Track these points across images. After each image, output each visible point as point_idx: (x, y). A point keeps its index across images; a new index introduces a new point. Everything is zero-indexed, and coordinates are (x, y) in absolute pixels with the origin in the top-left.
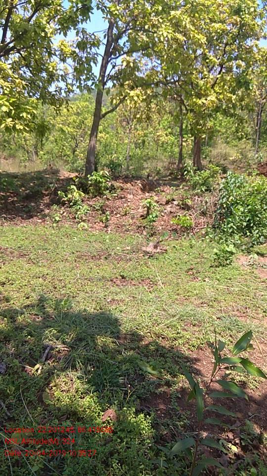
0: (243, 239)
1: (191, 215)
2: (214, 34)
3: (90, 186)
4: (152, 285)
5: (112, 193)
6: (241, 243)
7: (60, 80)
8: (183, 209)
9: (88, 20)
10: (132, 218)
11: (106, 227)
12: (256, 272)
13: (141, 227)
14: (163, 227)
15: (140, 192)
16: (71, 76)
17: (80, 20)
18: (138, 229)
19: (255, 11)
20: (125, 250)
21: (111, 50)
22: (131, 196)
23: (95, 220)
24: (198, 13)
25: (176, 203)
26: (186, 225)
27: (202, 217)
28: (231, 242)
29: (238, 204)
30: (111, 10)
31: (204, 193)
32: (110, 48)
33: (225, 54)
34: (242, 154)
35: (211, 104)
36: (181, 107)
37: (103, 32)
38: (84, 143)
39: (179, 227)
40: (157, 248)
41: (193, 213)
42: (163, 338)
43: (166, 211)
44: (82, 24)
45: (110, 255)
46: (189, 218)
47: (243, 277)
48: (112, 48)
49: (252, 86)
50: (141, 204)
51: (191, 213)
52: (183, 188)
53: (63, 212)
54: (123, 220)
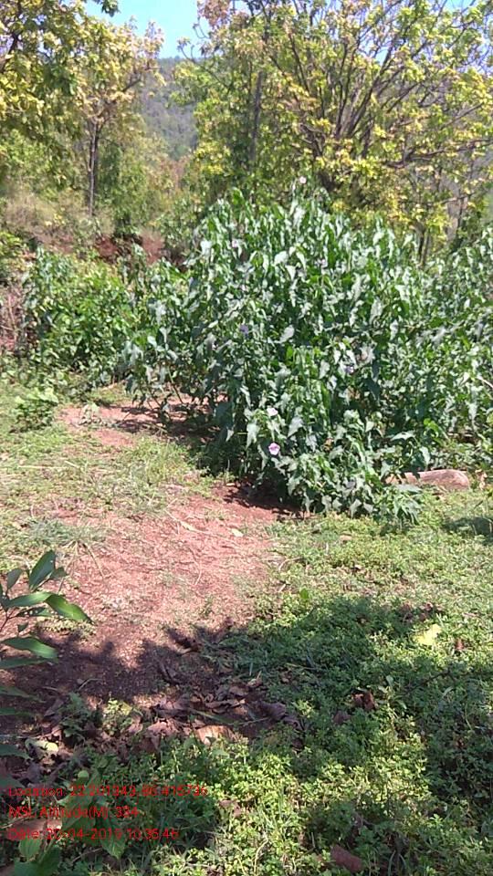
0: (73, 376)
6: (69, 385)
12: (95, 435)
28: (51, 383)
29: (60, 311)
33: (20, 12)
34: (66, 216)
47: (72, 446)
49: (76, 90)
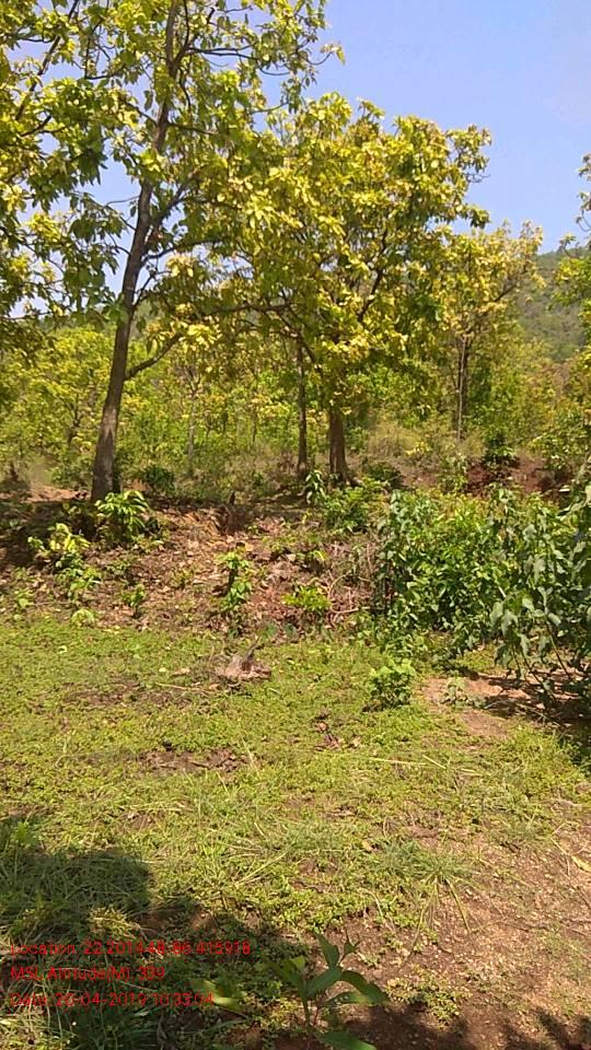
0: (435, 638)
1: (326, 585)
2: (360, 211)
3: (100, 526)
4: (234, 764)
5: (153, 540)
6: (430, 650)
7: (35, 295)
8: (309, 570)
9: (96, 179)
10: (197, 595)
11: (137, 616)
12: (460, 718)
13: (216, 613)
14: (266, 613)
15: (215, 533)
16: (59, 286)
17: (78, 178)
18: (208, 620)
19: (441, 166)
20: (178, 675)
21: (146, 239)
22: (196, 544)
23: (114, 600)
24: (325, 172)
25: (291, 557)
26: (313, 609)
27: (349, 588)
29: (422, 559)
30: (144, 164)
31: (351, 534)
32: (145, 235)
33: (385, 248)
34: (430, 442)
35: (358, 353)
36: (300, 350)
37: (128, 203)
38: (93, 417)
39: (301, 611)
40: (249, 669)
41: (330, 580)
42: (249, 910)
43: (270, 576)
44: (83, 184)
45: (143, 689)
46: (321, 593)
47: (432, 733)
48: (149, 234)
49: (441, 316)
50: (218, 562)
51: (326, 580)
52: (307, 524)
53: (40, 584)
54: (177, 599)
